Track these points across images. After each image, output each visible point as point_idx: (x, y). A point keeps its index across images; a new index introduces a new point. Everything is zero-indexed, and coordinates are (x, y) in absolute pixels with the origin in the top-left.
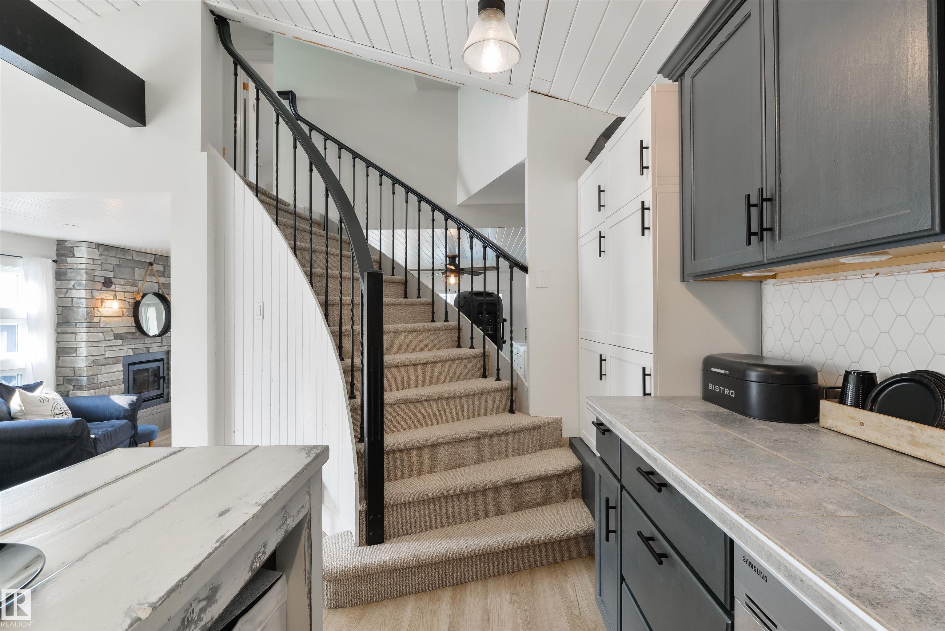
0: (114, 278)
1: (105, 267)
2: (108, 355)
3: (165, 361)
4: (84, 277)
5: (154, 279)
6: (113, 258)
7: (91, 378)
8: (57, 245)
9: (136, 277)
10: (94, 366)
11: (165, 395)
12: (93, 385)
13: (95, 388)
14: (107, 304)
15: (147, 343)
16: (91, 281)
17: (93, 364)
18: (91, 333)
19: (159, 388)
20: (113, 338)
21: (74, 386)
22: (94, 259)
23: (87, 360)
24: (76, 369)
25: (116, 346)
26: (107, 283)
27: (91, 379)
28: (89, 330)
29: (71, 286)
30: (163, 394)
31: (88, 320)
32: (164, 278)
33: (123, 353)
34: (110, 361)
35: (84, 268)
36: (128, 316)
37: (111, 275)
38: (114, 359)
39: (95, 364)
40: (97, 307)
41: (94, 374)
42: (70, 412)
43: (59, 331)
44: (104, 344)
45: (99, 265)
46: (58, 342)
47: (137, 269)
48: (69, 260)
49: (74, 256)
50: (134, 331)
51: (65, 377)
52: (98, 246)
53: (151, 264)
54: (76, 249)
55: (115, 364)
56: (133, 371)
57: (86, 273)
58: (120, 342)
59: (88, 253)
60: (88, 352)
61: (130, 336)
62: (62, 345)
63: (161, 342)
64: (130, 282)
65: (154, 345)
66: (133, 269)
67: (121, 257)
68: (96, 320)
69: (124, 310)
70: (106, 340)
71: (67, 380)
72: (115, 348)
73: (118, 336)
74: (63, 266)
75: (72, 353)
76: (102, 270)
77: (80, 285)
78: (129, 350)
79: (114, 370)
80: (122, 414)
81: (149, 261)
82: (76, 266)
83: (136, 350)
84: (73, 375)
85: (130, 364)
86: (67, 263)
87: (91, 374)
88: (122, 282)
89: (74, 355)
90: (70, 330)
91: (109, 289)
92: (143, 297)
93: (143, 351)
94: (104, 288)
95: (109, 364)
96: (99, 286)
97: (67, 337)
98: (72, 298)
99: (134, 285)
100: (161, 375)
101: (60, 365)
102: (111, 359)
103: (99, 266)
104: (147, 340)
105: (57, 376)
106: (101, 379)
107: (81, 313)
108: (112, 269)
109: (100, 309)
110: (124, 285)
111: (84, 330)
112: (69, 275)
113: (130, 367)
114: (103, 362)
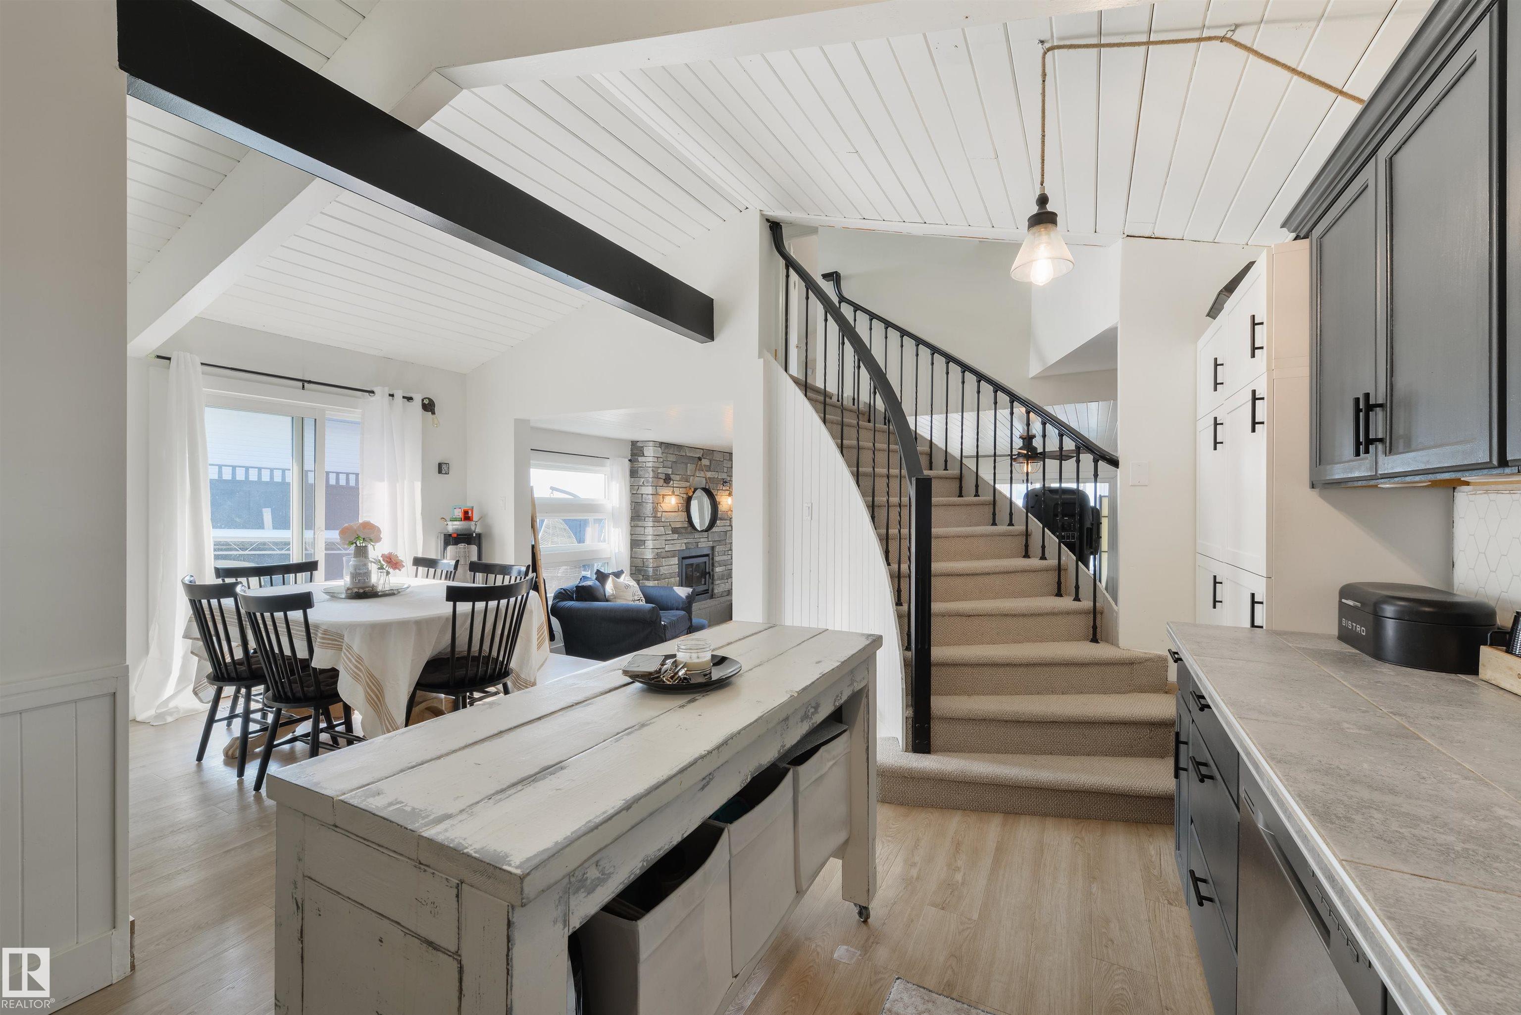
0: (672, 474)
1: (666, 464)
2: (667, 549)
3: (711, 557)
4: (651, 474)
5: (702, 474)
6: (671, 455)
7: (656, 569)
8: (632, 445)
9: (689, 473)
10: (657, 558)
11: (710, 591)
12: (657, 576)
13: (660, 579)
14: (667, 499)
15: (696, 538)
16: (656, 478)
18: (655, 527)
19: (705, 584)
20: (671, 533)
21: (643, 576)
22: (658, 457)
23: (653, 552)
24: (645, 560)
25: (673, 540)
26: (667, 479)
28: (654, 524)
29: (641, 483)
30: (708, 590)
31: (653, 515)
33: (678, 547)
34: (669, 554)
35: (651, 466)
36: (682, 511)
37: (670, 471)
38: (672, 553)
39: (658, 556)
40: (660, 503)
41: (657, 566)
42: (644, 599)
43: (633, 525)
44: (664, 538)
46: (631, 535)
47: (689, 465)
48: (640, 459)
49: (643, 456)
50: (686, 526)
51: (636, 567)
52: (661, 444)
53: (700, 459)
54: (645, 448)
55: (672, 557)
56: (686, 565)
57: (653, 470)
58: (676, 536)
59: (654, 452)
60: (654, 545)
61: (683, 531)
62: (635, 537)
63: (708, 538)
64: (684, 478)
65: (702, 540)
66: (686, 464)
67: (677, 453)
68: (659, 515)
69: (680, 505)
70: (666, 534)
71: (638, 570)
72: (672, 542)
73: (675, 531)
74: (636, 465)
75: (642, 545)
76: (664, 467)
77: (648, 482)
78: (683, 544)
79: (672, 563)
80: (681, 606)
81: (698, 456)
82: (645, 464)
83: (688, 545)
84: (642, 566)
85: (683, 558)
86: (638, 462)
87: (655, 565)
88: (678, 477)
89: (643, 547)
90: (640, 523)
91: (669, 485)
92: (694, 492)
93: (693, 546)
94: (665, 485)
95: (668, 557)
96: (661, 482)
97: (639, 530)
98: (642, 494)
99: (687, 481)
100: (707, 571)
101: (633, 556)
102: (669, 552)
103: (661, 463)
104: (697, 535)
105: (631, 566)
106: (663, 570)
107: (648, 509)
108: (670, 466)
109: (662, 505)
110: (679, 481)
111: (651, 524)
112: (640, 473)
113: (683, 560)
114: (663, 555)
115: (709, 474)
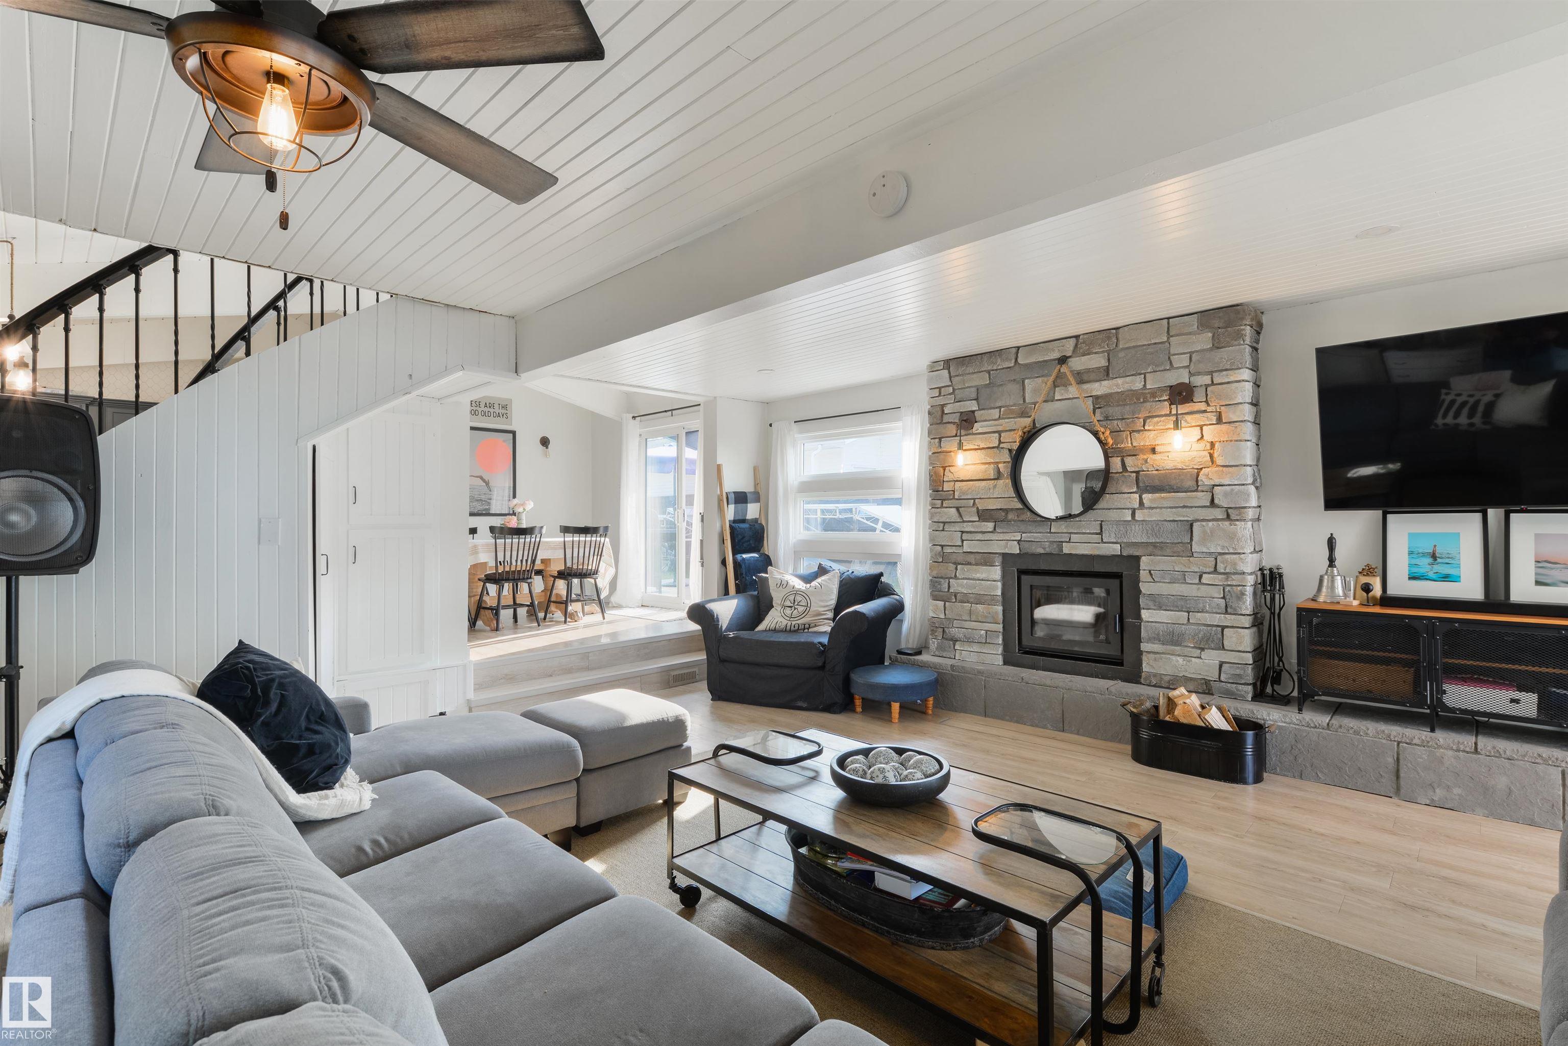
0: (980, 410)
2: (966, 548)
3: (1124, 579)
6: (975, 376)
9: (1027, 398)
10: (942, 562)
11: (1125, 662)
12: (941, 593)
13: (945, 598)
14: (955, 457)
15: (1055, 533)
16: (937, 424)
17: (941, 560)
18: (938, 508)
20: (977, 519)
22: (940, 388)
25: (983, 533)
26: (967, 422)
27: (936, 582)
28: (933, 504)
30: (1121, 657)
32: (1105, 383)
33: (998, 547)
34: (971, 558)
36: (1002, 478)
37: (973, 405)
38: (978, 557)
40: (949, 466)
41: (940, 576)
44: (958, 527)
45: (950, 394)
47: (1026, 381)
52: (947, 363)
53: (1063, 360)
55: (981, 564)
58: (990, 526)
61: (1008, 518)
63: (1101, 533)
64: (1012, 412)
65: (1074, 538)
66: (1021, 382)
67: (990, 368)
68: (946, 487)
69: (996, 468)
70: (964, 522)
72: (979, 536)
73: (984, 515)
76: (957, 402)
78: (1010, 543)
79: (978, 576)
81: (1056, 355)
83: (1026, 545)
85: (1021, 572)
88: (995, 413)
91: (971, 431)
93: (1044, 548)
95: (969, 564)
96: (952, 429)
99: (1023, 414)
102: (972, 556)
103: (949, 396)
106: (956, 586)
108: (974, 395)
113: (1024, 577)
114: (960, 559)
115: (1100, 388)
